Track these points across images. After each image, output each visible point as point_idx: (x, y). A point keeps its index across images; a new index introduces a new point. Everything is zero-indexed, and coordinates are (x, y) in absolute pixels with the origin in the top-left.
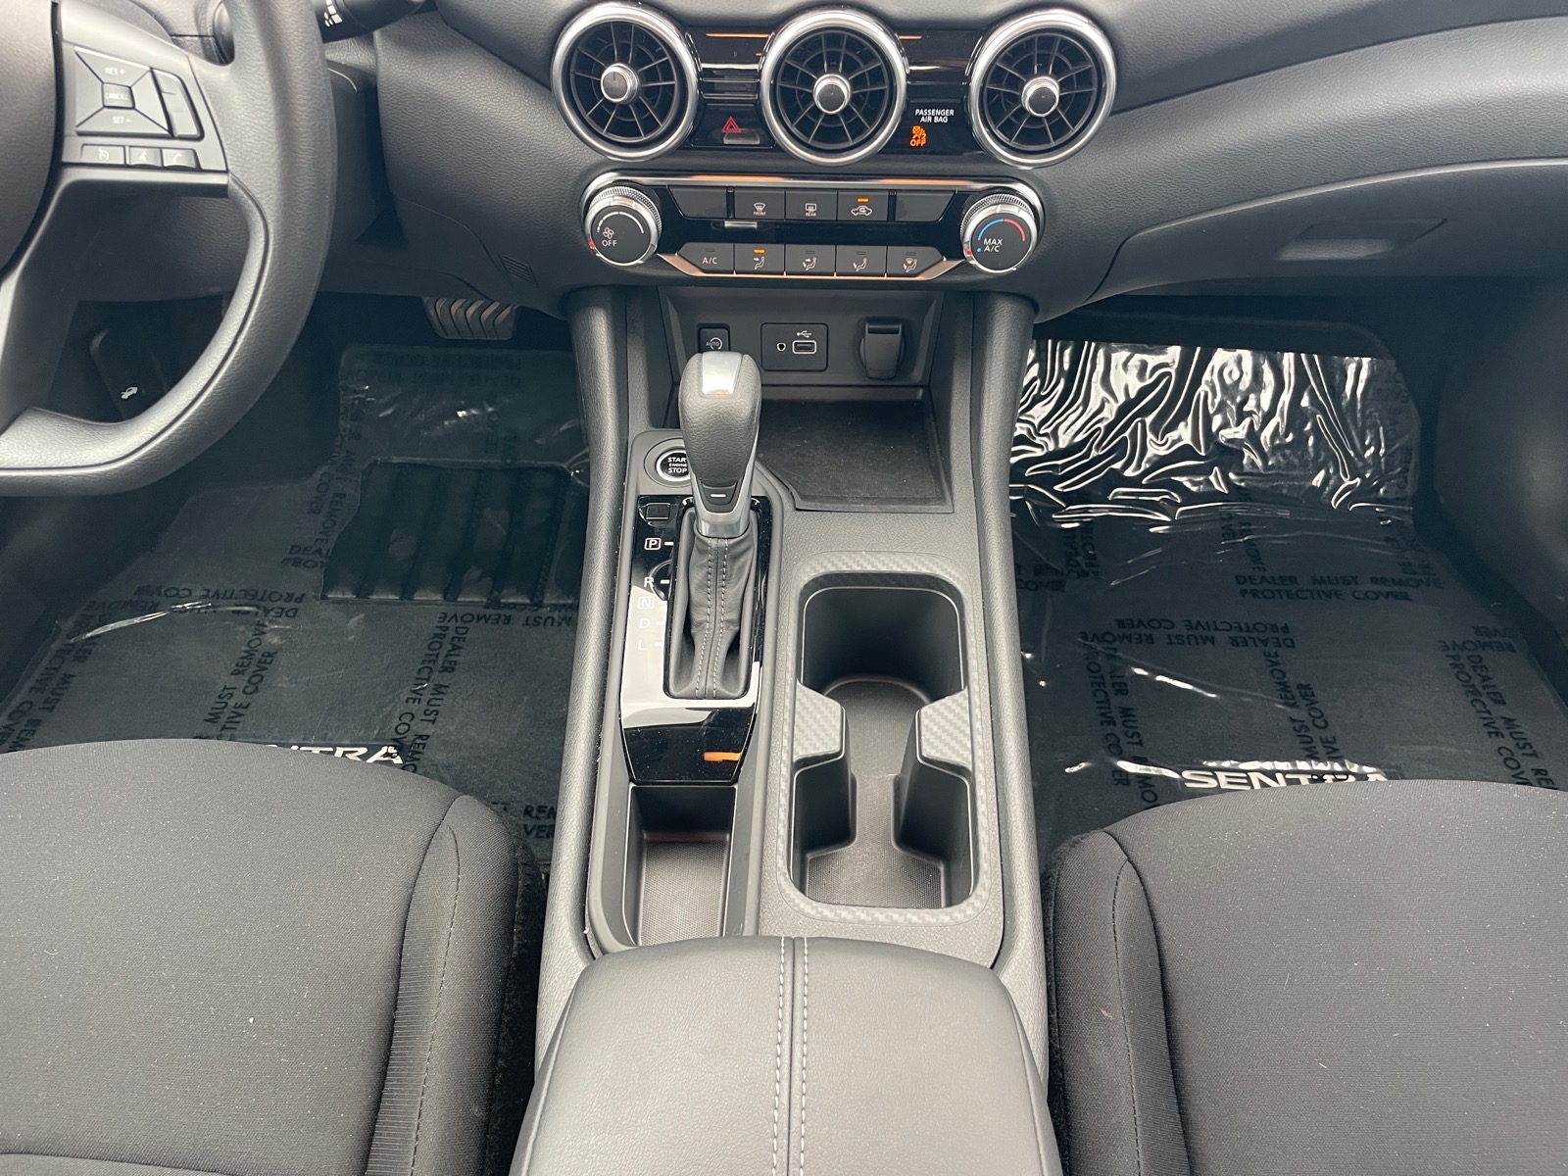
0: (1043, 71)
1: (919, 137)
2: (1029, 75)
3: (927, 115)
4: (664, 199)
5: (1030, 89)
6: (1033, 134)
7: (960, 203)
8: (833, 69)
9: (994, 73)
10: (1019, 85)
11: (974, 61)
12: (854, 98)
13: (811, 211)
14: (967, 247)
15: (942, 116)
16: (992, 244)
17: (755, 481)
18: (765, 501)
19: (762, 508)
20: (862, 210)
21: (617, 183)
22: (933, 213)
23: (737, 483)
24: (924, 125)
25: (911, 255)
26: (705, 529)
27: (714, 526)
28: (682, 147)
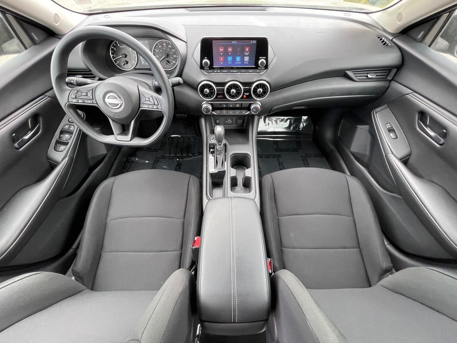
0: (260, 88)
1: (245, 96)
2: (258, 88)
3: (246, 94)
4: (212, 105)
5: (258, 90)
6: (259, 96)
7: (250, 104)
8: (233, 89)
9: (254, 88)
10: (257, 90)
11: (252, 87)
12: (236, 92)
13: (231, 106)
14: (251, 111)
15: (248, 94)
16: (255, 110)
17: (224, 141)
18: (225, 144)
19: (225, 145)
20: (238, 106)
21: (206, 103)
22: (247, 106)
23: (222, 142)
24: (245, 95)
25: (244, 111)
26: (218, 148)
27: (219, 147)
28: (215, 98)
